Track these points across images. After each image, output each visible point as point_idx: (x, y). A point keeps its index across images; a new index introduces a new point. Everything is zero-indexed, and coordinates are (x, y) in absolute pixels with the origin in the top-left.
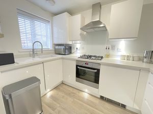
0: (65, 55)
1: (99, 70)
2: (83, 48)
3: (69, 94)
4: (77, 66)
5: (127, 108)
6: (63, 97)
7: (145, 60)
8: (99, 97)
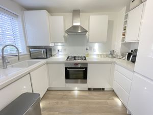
0: (47, 58)
1: (86, 68)
2: (65, 50)
3: (62, 98)
4: (66, 68)
5: (105, 90)
6: (57, 103)
7: (110, 56)
8: (87, 89)
